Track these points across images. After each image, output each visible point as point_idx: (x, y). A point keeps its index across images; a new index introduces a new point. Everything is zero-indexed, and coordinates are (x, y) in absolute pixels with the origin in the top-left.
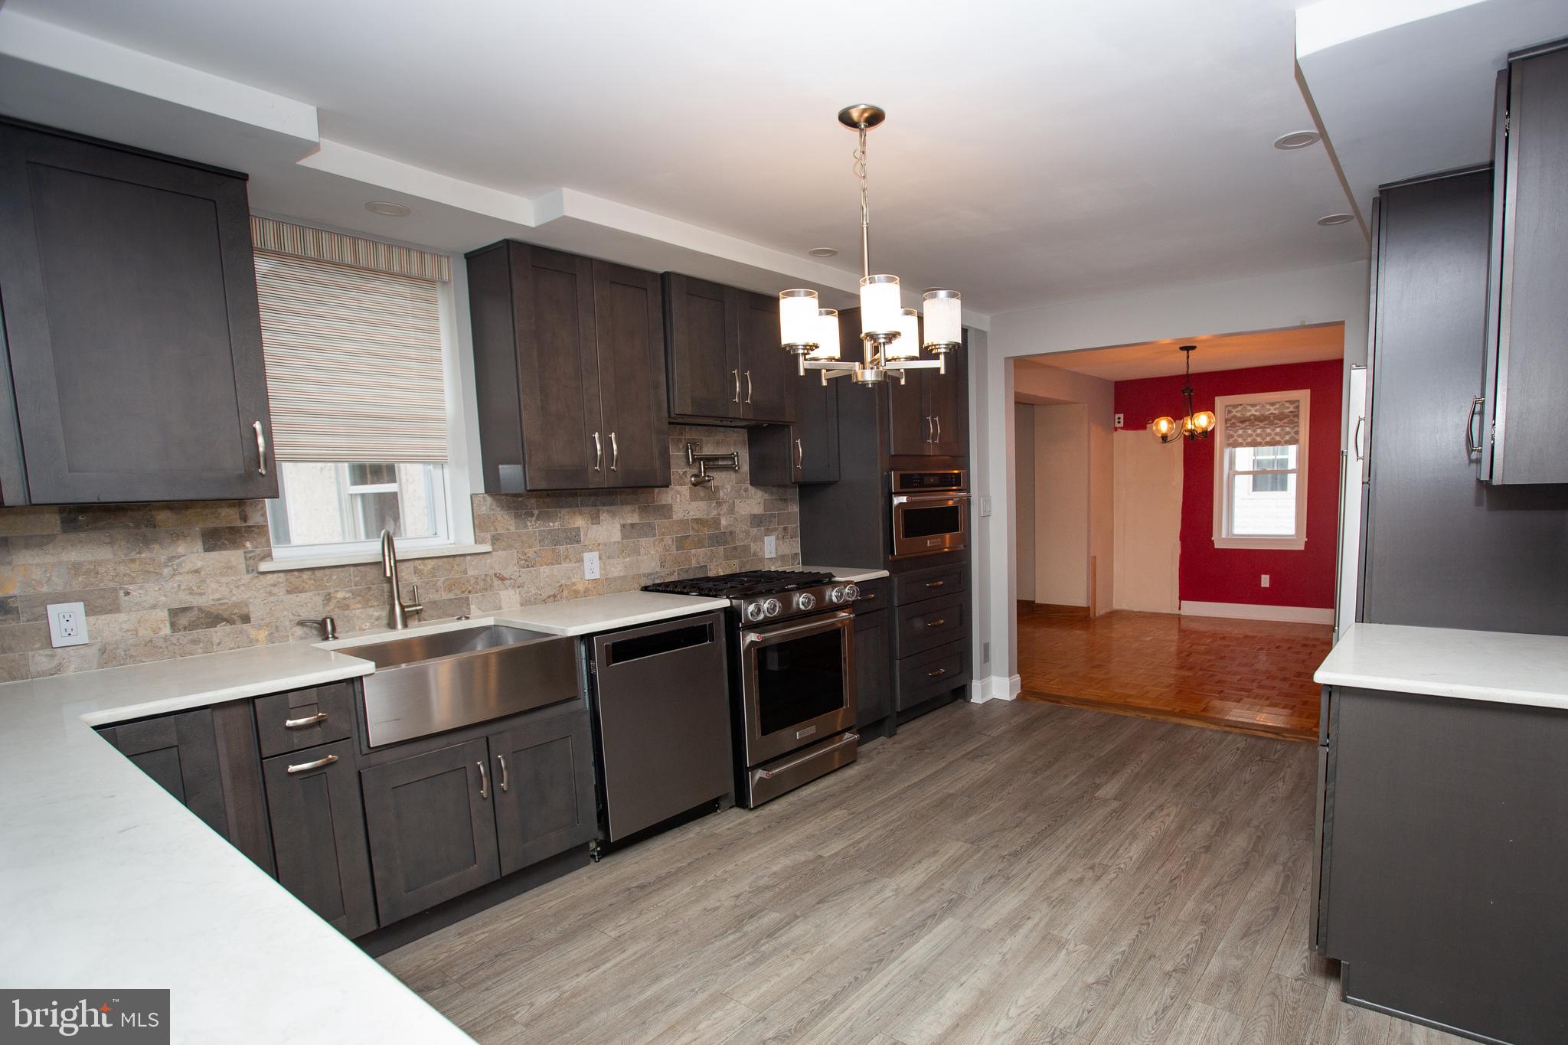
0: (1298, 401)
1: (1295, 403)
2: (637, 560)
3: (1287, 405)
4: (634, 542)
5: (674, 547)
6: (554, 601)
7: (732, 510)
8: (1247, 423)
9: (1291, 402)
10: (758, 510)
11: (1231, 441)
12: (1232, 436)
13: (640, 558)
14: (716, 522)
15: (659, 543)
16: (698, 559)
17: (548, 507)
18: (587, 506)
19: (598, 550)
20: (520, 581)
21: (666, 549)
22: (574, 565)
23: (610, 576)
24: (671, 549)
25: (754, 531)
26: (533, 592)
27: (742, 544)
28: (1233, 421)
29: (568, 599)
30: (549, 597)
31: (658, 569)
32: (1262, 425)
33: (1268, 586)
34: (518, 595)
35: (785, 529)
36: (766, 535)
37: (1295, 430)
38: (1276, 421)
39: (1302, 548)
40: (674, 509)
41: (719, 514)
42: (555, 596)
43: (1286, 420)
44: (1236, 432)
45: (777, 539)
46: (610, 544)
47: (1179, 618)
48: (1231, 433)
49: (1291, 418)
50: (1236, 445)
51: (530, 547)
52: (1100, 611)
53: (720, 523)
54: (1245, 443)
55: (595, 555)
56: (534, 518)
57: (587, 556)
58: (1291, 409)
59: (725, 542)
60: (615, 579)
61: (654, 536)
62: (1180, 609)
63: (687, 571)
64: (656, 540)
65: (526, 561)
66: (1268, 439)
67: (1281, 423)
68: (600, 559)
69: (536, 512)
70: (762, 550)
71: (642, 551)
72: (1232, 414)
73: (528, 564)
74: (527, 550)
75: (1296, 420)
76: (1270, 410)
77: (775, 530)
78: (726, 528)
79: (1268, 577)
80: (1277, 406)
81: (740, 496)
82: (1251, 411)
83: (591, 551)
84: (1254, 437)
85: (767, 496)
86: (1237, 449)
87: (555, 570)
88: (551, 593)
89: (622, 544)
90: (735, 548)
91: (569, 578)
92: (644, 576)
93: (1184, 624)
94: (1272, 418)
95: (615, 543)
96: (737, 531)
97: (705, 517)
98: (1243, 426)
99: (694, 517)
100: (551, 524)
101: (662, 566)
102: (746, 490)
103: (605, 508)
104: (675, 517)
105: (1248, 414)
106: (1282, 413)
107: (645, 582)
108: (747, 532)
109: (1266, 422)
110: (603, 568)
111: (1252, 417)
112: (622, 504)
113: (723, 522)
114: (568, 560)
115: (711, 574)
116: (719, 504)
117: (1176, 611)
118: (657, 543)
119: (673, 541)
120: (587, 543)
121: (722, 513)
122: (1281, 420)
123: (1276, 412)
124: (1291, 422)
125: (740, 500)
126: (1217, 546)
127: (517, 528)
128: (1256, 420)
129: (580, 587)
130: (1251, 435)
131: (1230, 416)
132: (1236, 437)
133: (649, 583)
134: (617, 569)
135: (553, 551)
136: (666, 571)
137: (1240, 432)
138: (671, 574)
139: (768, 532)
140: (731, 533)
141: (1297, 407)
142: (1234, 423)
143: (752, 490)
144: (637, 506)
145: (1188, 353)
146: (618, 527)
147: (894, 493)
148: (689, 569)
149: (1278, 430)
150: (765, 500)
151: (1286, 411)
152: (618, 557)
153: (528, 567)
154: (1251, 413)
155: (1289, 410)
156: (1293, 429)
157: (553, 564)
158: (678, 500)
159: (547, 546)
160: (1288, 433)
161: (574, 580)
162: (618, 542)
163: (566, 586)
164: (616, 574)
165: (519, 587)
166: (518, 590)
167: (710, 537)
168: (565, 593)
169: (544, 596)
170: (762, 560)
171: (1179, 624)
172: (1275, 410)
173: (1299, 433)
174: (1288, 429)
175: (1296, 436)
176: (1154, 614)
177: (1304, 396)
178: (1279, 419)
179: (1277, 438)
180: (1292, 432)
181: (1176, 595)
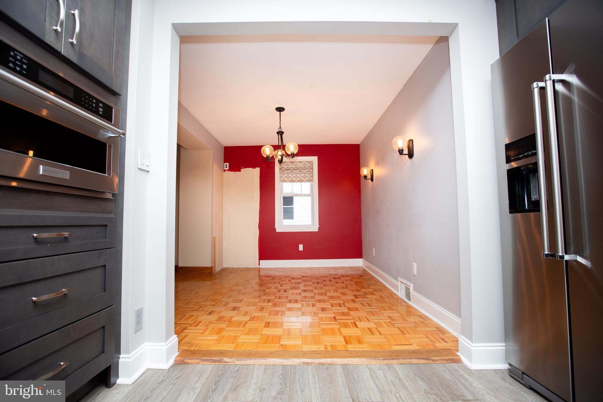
0: (312, 161)
3: (307, 163)
8: (289, 171)
9: (309, 162)
11: (282, 179)
12: (282, 177)
28: (283, 169)
32: (296, 172)
33: (302, 250)
37: (310, 175)
38: (302, 171)
43: (307, 170)
44: (284, 175)
47: (259, 270)
48: (282, 175)
49: (309, 169)
50: (284, 181)
52: (218, 269)
54: (288, 180)
58: (309, 165)
62: (259, 264)
66: (299, 179)
67: (305, 171)
72: (282, 166)
75: (311, 171)
76: (299, 165)
79: (302, 245)
80: (303, 163)
82: (291, 165)
84: (292, 178)
86: (284, 183)
93: (261, 273)
94: (300, 169)
98: (287, 172)
105: (290, 167)
106: (305, 167)
109: (298, 171)
111: (292, 168)
117: (258, 267)
122: (305, 170)
123: (302, 166)
124: (309, 171)
126: (277, 231)
128: (293, 169)
130: (291, 177)
131: (281, 167)
132: (284, 177)
137: (286, 175)
141: (312, 164)
142: (283, 170)
145: (280, 113)
149: (303, 175)
154: (291, 166)
155: (308, 166)
156: (309, 174)
160: (307, 177)
171: (259, 273)
172: (301, 165)
173: (312, 177)
174: (307, 175)
175: (311, 178)
176: (246, 268)
177: (314, 159)
178: (304, 170)
179: (303, 179)
180: (309, 176)
181: (258, 257)
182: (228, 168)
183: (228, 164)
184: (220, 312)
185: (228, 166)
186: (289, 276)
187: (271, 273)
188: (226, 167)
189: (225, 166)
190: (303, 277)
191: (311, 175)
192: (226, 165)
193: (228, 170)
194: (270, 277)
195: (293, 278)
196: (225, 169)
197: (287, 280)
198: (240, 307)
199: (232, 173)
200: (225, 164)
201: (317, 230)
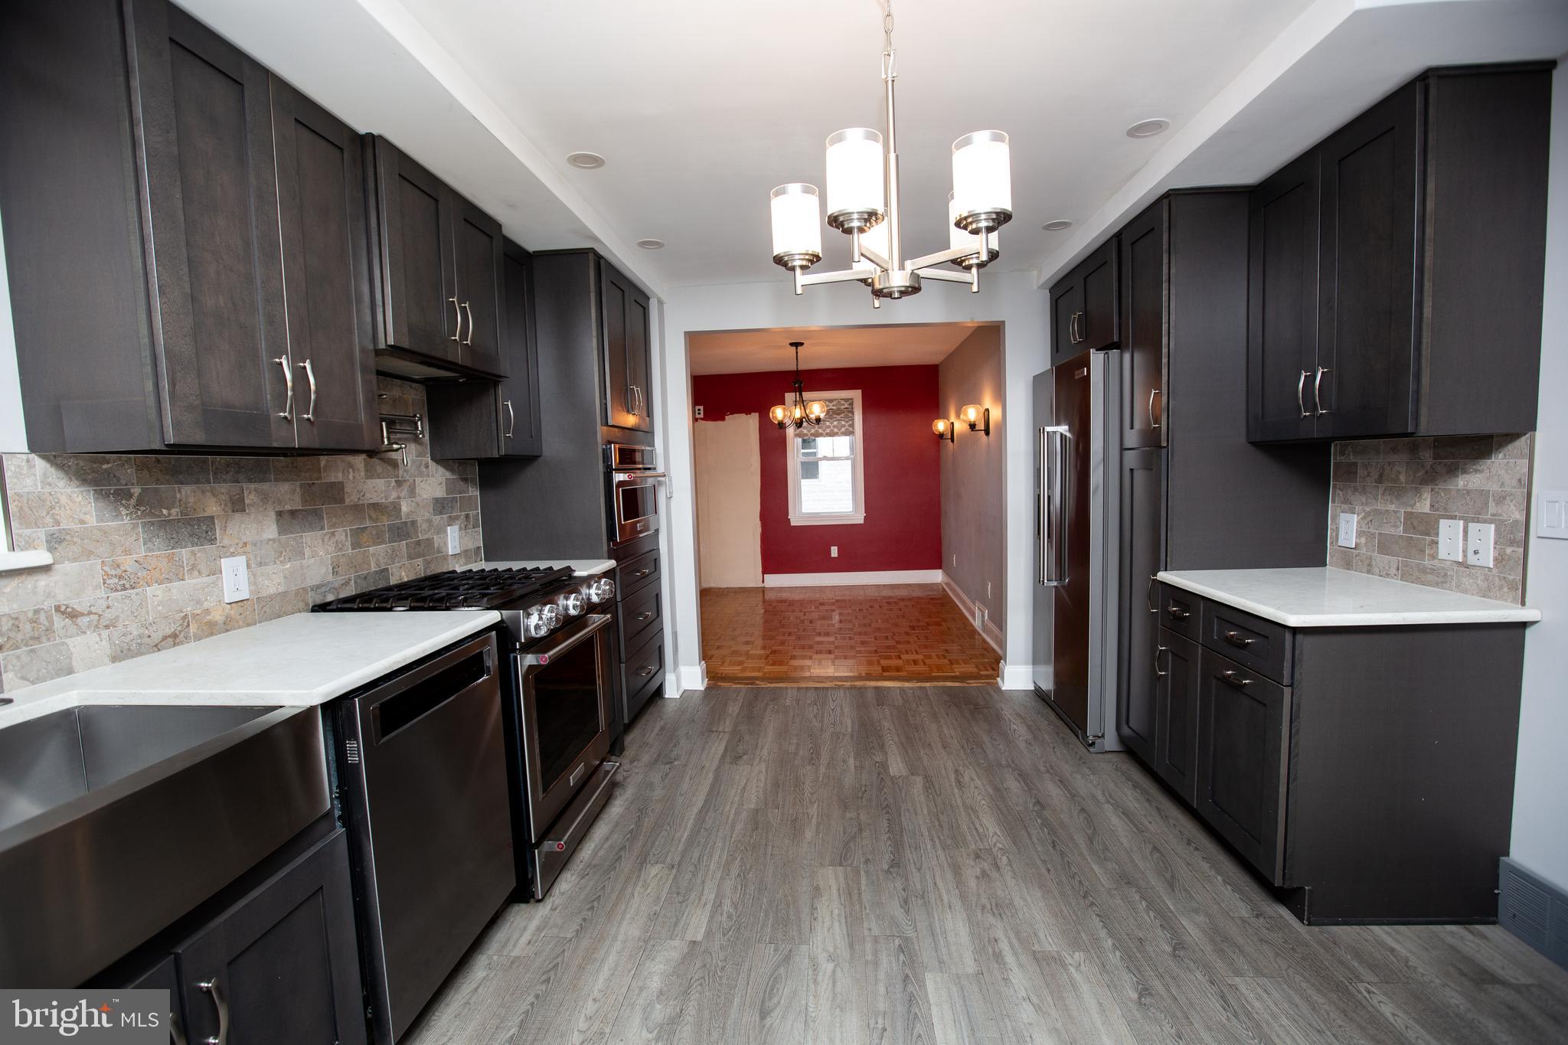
0: (852, 399)
1: (851, 401)
2: (302, 566)
3: (843, 402)
4: (295, 538)
5: (349, 544)
6: (175, 645)
7: (412, 492)
9: (846, 400)
10: (440, 492)
13: (304, 561)
14: (396, 507)
15: (330, 539)
16: (378, 559)
17: (158, 481)
18: (225, 481)
19: (244, 553)
20: (108, 615)
21: (339, 547)
22: (206, 579)
23: (264, 594)
24: (345, 548)
25: (437, 519)
26: (135, 633)
27: (426, 537)
29: (198, 638)
30: (165, 638)
31: (330, 578)
33: (836, 556)
34: (104, 643)
35: (467, 516)
36: (449, 525)
38: (835, 416)
39: (862, 522)
40: (346, 490)
41: (399, 498)
42: (174, 636)
43: (842, 415)
45: (460, 529)
46: (261, 541)
47: (763, 590)
49: (847, 413)
50: (801, 435)
51: (127, 552)
53: (400, 510)
54: (809, 434)
55: (241, 561)
56: (133, 502)
57: (226, 563)
58: (846, 406)
59: (407, 536)
60: (271, 598)
61: (322, 528)
62: (763, 582)
63: (366, 578)
64: (325, 535)
65: (120, 577)
66: (828, 431)
67: (838, 417)
68: (248, 567)
69: (136, 491)
70: (446, 544)
71: (307, 552)
73: (124, 583)
74: (120, 559)
75: (850, 415)
77: (457, 518)
78: (408, 515)
79: (836, 548)
80: (835, 403)
81: (421, 474)
83: (232, 555)
84: (816, 428)
85: (448, 475)
87: (174, 591)
88: (168, 631)
89: (280, 542)
90: (418, 543)
91: (199, 602)
92: (312, 590)
93: (769, 596)
94: (831, 413)
95: (270, 540)
96: (419, 520)
97: (384, 501)
99: (372, 501)
100: (165, 512)
101: (335, 573)
102: (427, 466)
103: (253, 486)
104: (347, 501)
106: (839, 409)
107: (314, 598)
108: (430, 521)
110: (253, 582)
112: (276, 480)
113: (404, 509)
114: (196, 573)
115: (394, 581)
116: (399, 483)
117: (762, 585)
118: (326, 539)
119: (347, 535)
120: (226, 542)
121: (402, 495)
122: (839, 414)
123: (834, 408)
124: (846, 417)
125: (421, 479)
126: (793, 524)
127: (100, 519)
129: (217, 616)
133: (319, 600)
134: (274, 581)
135: (170, 558)
136: (340, 580)
138: (347, 583)
139: (451, 521)
140: (414, 523)
141: (852, 405)
143: (432, 465)
144: (298, 483)
145: (797, 349)
146: (273, 515)
147: (615, 470)
148: (368, 574)
149: (835, 423)
150: (446, 479)
151: (843, 407)
152: (275, 563)
153: (124, 588)
156: (847, 422)
157: (169, 580)
158: (351, 477)
159: (159, 549)
160: (844, 426)
161: (206, 605)
162: (273, 540)
163: (195, 616)
164: (272, 590)
165: (107, 627)
166: (105, 633)
167: (391, 528)
168: (193, 629)
169: (156, 637)
170: (445, 557)
171: (764, 596)
172: (833, 406)
173: (852, 426)
174: (843, 423)
175: (851, 429)
176: (742, 588)
177: (856, 395)
178: (836, 414)
179: (836, 430)
180: (847, 425)
181: (760, 569)
182: (702, 416)
183: (701, 408)
184: (731, 646)
185: (702, 412)
186: (815, 601)
187: (785, 595)
188: (699, 414)
189: (697, 412)
190: (838, 601)
191: (850, 422)
192: (699, 410)
193: (702, 419)
194: (785, 601)
195: (822, 604)
196: (697, 416)
197: (813, 607)
198: (754, 642)
199: (710, 424)
200: (697, 407)
201: (862, 521)
